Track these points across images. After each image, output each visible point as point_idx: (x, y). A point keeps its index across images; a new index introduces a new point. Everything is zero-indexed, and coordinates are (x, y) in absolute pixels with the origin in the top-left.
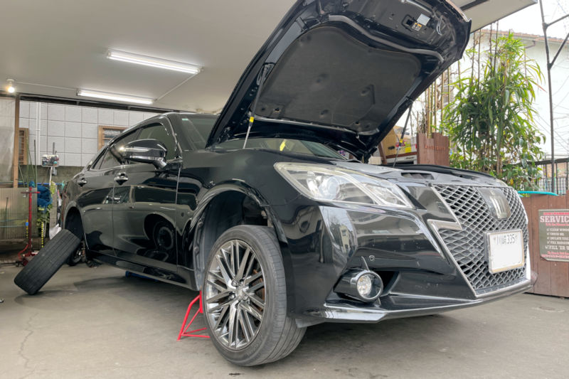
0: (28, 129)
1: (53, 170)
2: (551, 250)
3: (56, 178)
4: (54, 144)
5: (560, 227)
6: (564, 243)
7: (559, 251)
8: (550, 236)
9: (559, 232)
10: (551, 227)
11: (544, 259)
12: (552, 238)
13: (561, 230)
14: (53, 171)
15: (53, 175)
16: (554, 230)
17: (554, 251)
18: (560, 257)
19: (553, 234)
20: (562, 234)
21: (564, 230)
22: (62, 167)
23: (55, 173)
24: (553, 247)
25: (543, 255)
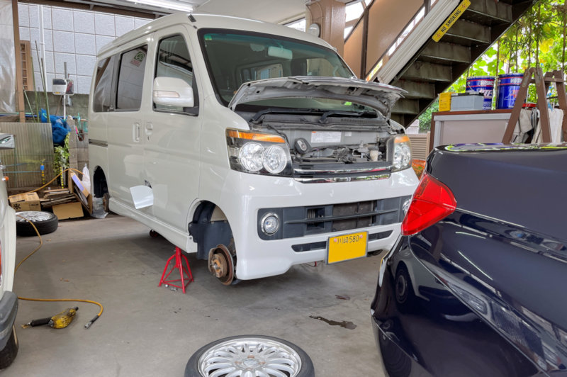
3: (71, 109)
4: (65, 63)
14: (67, 101)
15: (67, 106)
22: (76, 95)
23: (69, 103)
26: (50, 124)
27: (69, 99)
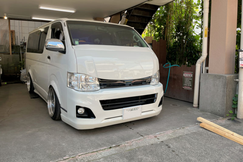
0: (14, 31)
2: (185, 86)
4: (24, 37)
5: (189, 78)
6: (189, 83)
7: (187, 86)
8: (186, 81)
9: (188, 80)
10: (186, 78)
11: (183, 88)
12: (186, 82)
16: (187, 79)
17: (186, 86)
18: (188, 88)
19: (186, 80)
20: (189, 80)
21: (189, 79)
24: (186, 85)
25: (183, 87)
26: (19, 55)
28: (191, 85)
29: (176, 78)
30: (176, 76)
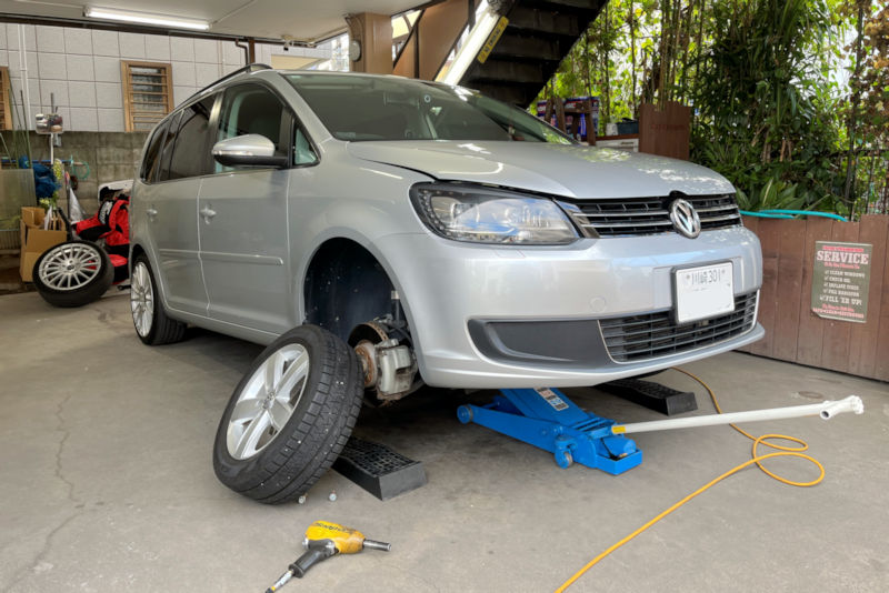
0: (7, 68)
1: (55, 139)
2: (827, 303)
3: (61, 151)
4: (52, 95)
5: (847, 270)
6: (849, 294)
7: (840, 304)
8: (829, 281)
9: (844, 277)
10: (833, 268)
11: (816, 315)
12: (832, 285)
13: (846, 274)
14: (55, 141)
16: (835, 273)
17: (833, 304)
18: (840, 313)
19: (835, 280)
20: (848, 281)
21: (851, 274)
22: (68, 134)
23: (57, 143)
24: (831, 299)
25: (815, 310)
26: (32, 171)
27: (57, 138)
28: (859, 302)
29: (776, 269)
30: (775, 260)
